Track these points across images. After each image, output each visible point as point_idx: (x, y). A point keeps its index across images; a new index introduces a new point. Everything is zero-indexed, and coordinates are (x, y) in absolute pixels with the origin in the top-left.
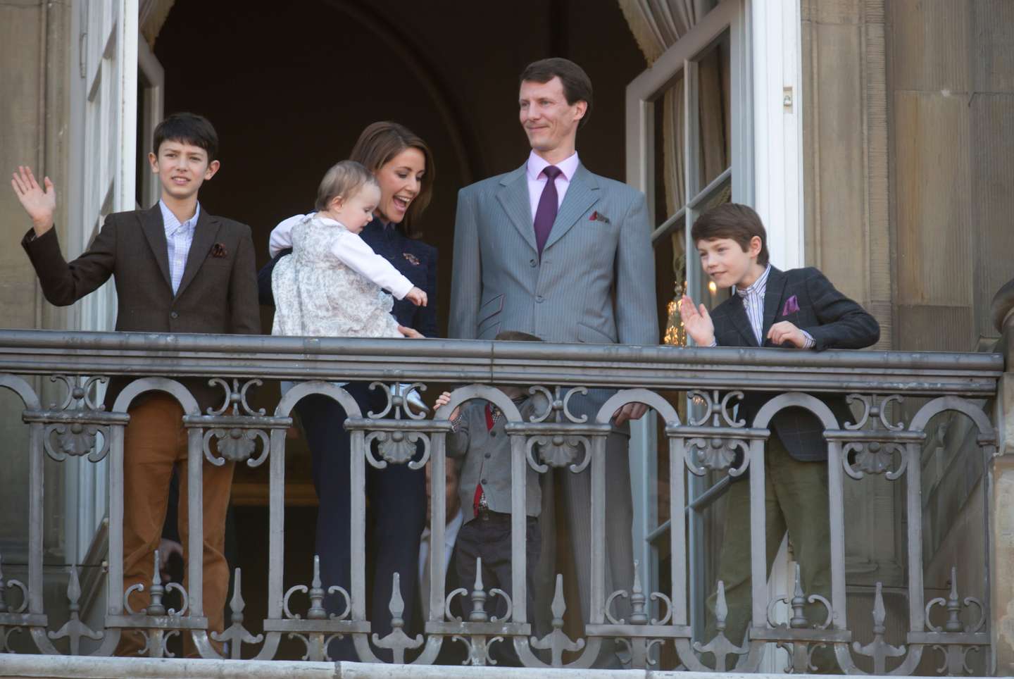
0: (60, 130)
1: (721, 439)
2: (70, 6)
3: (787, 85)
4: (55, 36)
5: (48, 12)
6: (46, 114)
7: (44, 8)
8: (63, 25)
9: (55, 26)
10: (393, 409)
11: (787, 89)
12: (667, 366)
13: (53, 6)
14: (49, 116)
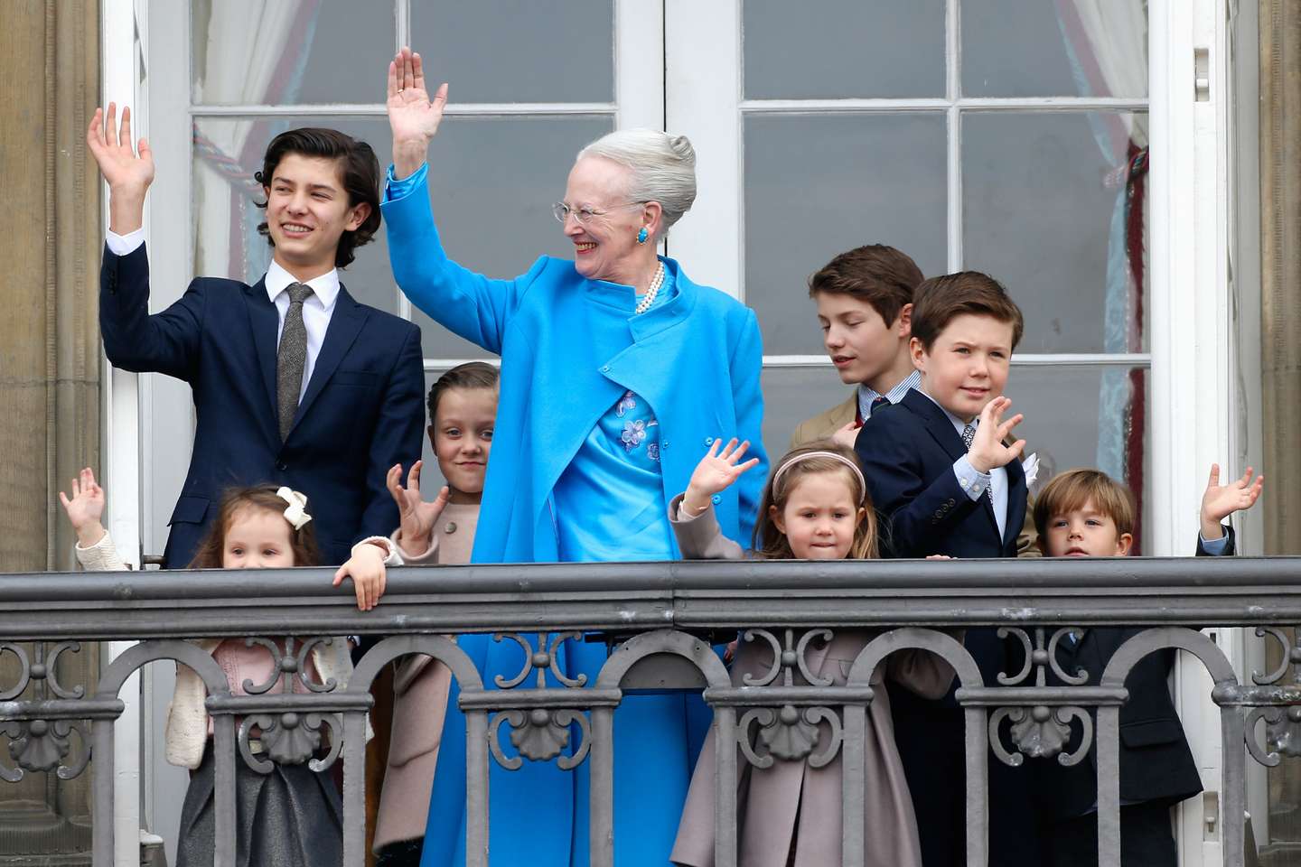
1: (1049, 707)
3: (1201, 46)
11: (1201, 55)
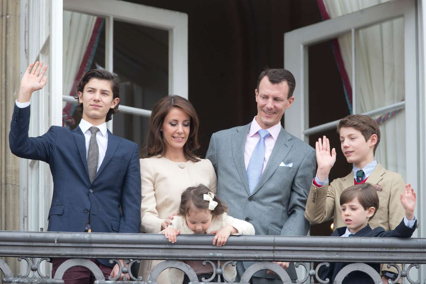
0: (14, 92)
2: (19, 17)
4: (11, 35)
5: (7, 20)
6: (6, 82)
7: (4, 18)
8: (15, 28)
9: (11, 29)
10: (217, 276)
12: (376, 250)
13: (10, 17)
14: (8, 83)
